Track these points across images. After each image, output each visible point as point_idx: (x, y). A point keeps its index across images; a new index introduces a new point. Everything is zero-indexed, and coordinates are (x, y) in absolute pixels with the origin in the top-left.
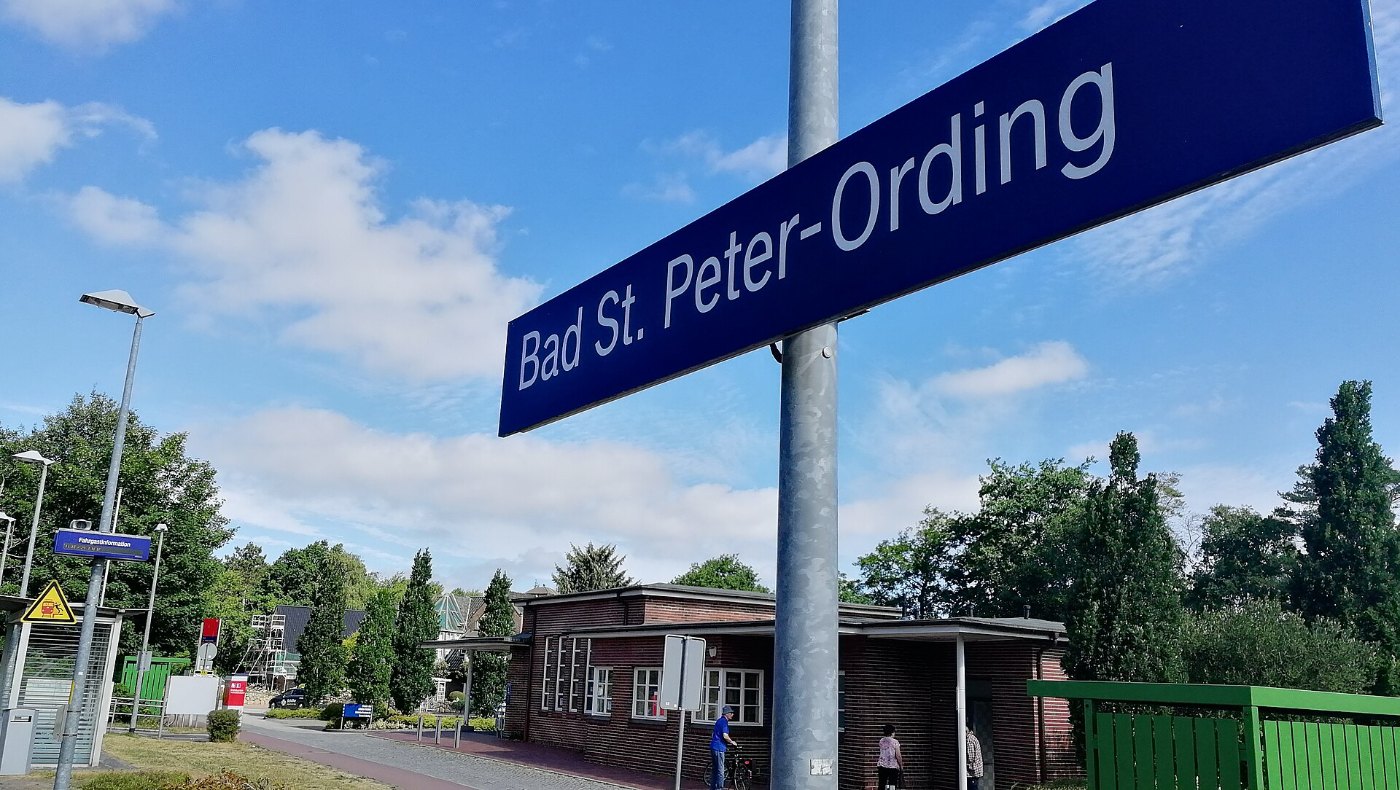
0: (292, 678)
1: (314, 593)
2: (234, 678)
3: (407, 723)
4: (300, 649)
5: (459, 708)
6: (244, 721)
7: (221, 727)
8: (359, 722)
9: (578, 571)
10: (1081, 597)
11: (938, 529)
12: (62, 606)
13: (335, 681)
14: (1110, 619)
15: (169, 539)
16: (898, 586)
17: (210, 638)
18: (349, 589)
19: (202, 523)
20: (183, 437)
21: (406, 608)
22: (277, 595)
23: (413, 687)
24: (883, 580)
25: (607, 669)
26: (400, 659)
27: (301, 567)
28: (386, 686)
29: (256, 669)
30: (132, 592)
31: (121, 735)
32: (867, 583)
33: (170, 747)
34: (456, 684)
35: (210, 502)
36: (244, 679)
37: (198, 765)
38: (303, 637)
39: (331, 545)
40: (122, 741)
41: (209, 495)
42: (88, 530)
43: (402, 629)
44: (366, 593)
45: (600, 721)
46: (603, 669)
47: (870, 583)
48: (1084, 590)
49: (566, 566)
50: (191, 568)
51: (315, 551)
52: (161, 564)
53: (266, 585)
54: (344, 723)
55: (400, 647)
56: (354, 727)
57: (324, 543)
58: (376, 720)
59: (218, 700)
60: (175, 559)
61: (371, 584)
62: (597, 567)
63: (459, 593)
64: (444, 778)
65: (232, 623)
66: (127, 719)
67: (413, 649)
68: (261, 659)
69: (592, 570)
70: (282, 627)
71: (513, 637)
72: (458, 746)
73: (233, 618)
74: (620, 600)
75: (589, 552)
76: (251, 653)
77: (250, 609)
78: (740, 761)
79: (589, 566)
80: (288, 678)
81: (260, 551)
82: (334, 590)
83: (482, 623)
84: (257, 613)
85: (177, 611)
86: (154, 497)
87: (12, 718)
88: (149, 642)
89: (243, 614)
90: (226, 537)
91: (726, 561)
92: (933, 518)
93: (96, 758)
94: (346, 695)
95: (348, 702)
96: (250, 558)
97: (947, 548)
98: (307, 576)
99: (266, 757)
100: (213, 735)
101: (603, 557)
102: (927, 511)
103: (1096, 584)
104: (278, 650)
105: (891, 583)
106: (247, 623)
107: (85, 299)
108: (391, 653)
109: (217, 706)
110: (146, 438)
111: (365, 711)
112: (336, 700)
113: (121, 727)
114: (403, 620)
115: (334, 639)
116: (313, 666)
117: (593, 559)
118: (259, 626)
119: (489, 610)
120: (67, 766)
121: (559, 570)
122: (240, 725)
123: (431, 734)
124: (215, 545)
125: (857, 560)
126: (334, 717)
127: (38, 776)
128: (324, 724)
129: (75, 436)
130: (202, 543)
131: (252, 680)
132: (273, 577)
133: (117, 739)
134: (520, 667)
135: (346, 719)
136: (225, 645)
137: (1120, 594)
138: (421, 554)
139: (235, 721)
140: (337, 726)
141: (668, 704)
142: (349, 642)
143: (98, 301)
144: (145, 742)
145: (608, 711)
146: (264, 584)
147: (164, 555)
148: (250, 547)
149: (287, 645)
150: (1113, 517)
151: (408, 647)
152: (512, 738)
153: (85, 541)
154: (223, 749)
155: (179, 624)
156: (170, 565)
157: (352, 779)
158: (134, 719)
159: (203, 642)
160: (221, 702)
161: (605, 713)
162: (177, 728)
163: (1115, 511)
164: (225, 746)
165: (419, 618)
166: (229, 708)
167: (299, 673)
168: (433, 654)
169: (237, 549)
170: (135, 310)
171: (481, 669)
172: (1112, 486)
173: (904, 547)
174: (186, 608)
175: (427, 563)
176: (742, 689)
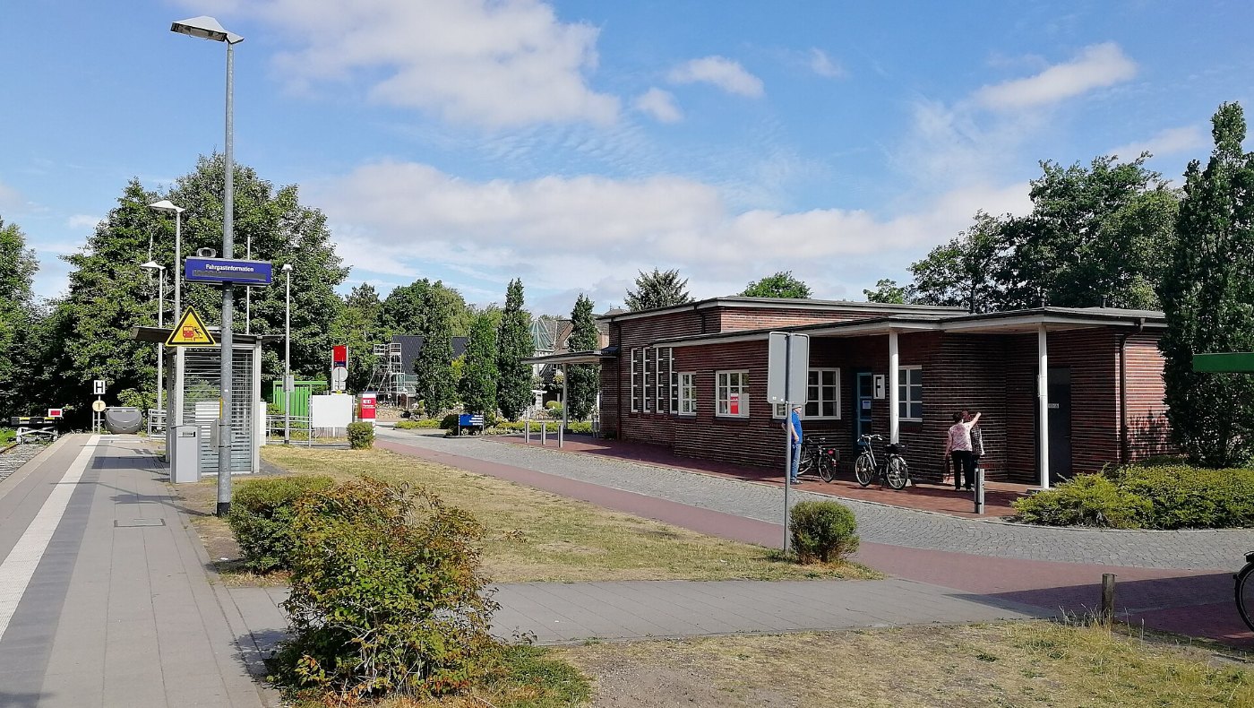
0: (412, 395)
1: (422, 324)
2: (365, 396)
3: (514, 429)
4: (416, 371)
5: (557, 415)
6: (377, 431)
7: (358, 437)
8: (473, 429)
9: (647, 294)
10: (1183, 278)
11: (988, 232)
12: (201, 330)
13: (448, 397)
14: (1216, 300)
15: (295, 279)
16: (949, 289)
17: (341, 363)
18: (453, 319)
19: (321, 263)
20: (295, 188)
21: (504, 331)
22: (392, 327)
23: (516, 399)
24: (935, 285)
25: (690, 374)
26: (503, 376)
27: (410, 302)
28: (493, 399)
29: (382, 390)
30: (271, 327)
31: (279, 445)
32: (920, 288)
33: (319, 455)
34: (551, 394)
35: (325, 244)
36: (373, 396)
37: (343, 469)
38: (418, 360)
39: (432, 283)
40: (279, 450)
41: (324, 238)
42: (213, 258)
43: (502, 350)
44: (466, 321)
45: (687, 420)
46: (686, 373)
47: (923, 288)
48: (1186, 271)
49: (636, 289)
50: (317, 304)
51: (420, 287)
52: (290, 302)
53: (382, 319)
54: (461, 430)
55: (502, 365)
56: (470, 434)
57: (425, 281)
58: (487, 427)
59: (354, 415)
60: (303, 296)
61: (469, 313)
62: (664, 292)
63: (545, 317)
64: (554, 473)
65: (357, 352)
66: (281, 433)
67: (513, 366)
68: (385, 381)
69: (658, 293)
70: (399, 354)
71: (602, 350)
72: (561, 446)
73: (358, 348)
74: (697, 312)
75: (655, 277)
76: (376, 376)
77: (371, 340)
78: (824, 451)
79: (657, 290)
80: (409, 395)
81: (373, 290)
82: (441, 319)
83: (570, 340)
84: (377, 343)
85: (309, 341)
86: (279, 244)
87: (179, 433)
88: (290, 368)
89: (366, 344)
90: (343, 274)
91: (780, 278)
92: (983, 223)
93: (257, 467)
94: (459, 408)
95: (462, 413)
96: (365, 297)
97: (997, 251)
98: (415, 309)
99: (399, 460)
100: (353, 444)
101: (668, 280)
102: (978, 217)
103: (1200, 265)
104: (398, 373)
105: (942, 287)
106: (371, 352)
107: (176, 28)
108: (495, 370)
109: (353, 420)
110: (264, 191)
111: (477, 420)
112: (450, 412)
113: (278, 440)
114: (502, 342)
115: (445, 361)
116: (429, 385)
117: (660, 284)
118: (380, 354)
119: (576, 329)
120: (226, 474)
121: (630, 294)
122: (374, 434)
123: (539, 437)
124: (335, 282)
125: (910, 266)
126: (453, 426)
127: (209, 483)
128: (444, 432)
129: (204, 193)
130: (323, 281)
131: (380, 398)
132: (387, 311)
133: (274, 449)
134: (609, 375)
135: (462, 427)
136: (355, 371)
137: (1228, 272)
138: (514, 283)
139: (369, 432)
140: (455, 433)
141: (774, 398)
142: (457, 363)
143: (189, 28)
144: (297, 450)
145: (694, 411)
146: (380, 317)
147: (293, 293)
148: (364, 287)
149: (406, 369)
150: (1220, 194)
151: (508, 365)
152: (607, 437)
153: (212, 267)
154: (362, 455)
155: (314, 352)
156: (298, 301)
157: (476, 478)
158: (287, 433)
159: (335, 367)
160: (356, 417)
161: (690, 413)
162: (321, 438)
163: (1222, 187)
164: (363, 452)
165: (516, 340)
166: (364, 420)
167: (418, 391)
168: (530, 371)
169: (354, 289)
170: (224, 37)
171: (573, 380)
172: (1213, 163)
173: (954, 251)
174: (317, 338)
175: (519, 291)
176: (820, 386)
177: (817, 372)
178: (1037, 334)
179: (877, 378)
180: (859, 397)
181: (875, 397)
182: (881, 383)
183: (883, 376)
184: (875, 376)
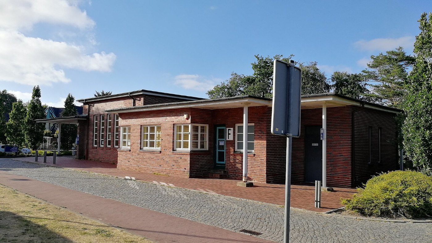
25: (127, 127)
45: (125, 150)
46: (125, 127)
74: (130, 97)
145: (129, 146)
152: (80, 158)
161: (127, 147)
176: (199, 133)
177: (198, 126)
178: (322, 109)
179: (229, 130)
180: (218, 139)
181: (227, 139)
182: (231, 132)
183: (232, 129)
184: (227, 129)
